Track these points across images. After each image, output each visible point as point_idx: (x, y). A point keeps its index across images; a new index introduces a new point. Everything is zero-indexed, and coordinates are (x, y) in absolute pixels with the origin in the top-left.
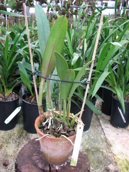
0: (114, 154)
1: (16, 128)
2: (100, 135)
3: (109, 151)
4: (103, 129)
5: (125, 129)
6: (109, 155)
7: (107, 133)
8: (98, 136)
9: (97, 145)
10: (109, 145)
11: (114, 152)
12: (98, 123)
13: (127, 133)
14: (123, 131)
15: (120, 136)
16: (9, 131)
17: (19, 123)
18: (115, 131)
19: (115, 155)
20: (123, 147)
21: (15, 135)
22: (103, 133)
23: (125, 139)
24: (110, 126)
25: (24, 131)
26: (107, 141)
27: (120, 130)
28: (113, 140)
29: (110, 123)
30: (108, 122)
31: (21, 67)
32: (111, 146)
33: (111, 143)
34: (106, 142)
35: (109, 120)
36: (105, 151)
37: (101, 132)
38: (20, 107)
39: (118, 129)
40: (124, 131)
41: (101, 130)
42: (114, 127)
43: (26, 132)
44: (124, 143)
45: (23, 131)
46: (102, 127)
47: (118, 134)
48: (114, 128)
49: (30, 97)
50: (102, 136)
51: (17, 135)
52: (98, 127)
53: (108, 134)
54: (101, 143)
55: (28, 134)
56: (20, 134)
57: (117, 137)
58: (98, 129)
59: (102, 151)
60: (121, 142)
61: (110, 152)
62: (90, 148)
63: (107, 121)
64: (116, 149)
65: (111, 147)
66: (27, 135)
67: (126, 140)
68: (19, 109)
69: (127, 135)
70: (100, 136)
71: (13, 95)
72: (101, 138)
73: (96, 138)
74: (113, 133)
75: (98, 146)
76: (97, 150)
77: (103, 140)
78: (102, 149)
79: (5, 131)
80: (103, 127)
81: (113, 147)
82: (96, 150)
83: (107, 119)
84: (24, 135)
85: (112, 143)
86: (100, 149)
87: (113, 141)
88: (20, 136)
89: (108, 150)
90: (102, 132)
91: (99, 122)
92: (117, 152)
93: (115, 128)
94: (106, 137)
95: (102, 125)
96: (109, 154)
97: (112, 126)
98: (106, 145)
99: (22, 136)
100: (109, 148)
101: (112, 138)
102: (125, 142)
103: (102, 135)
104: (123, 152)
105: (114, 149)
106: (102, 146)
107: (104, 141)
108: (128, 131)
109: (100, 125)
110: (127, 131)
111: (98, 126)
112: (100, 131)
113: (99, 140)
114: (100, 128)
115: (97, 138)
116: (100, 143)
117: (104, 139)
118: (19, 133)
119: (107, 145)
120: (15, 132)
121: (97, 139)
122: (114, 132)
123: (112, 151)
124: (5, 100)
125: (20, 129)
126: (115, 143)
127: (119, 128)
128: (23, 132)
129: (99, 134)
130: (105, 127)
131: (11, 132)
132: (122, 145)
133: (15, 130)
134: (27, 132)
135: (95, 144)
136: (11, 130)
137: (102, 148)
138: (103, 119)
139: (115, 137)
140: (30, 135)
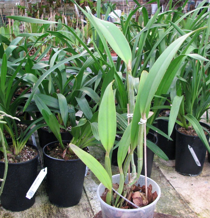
0: (196, 213)
1: (37, 203)
2: (168, 190)
3: (188, 211)
4: (168, 181)
5: (200, 176)
6: (191, 217)
7: (177, 186)
8: (165, 192)
9: (168, 205)
10: (186, 203)
11: (195, 211)
12: (158, 174)
13: (204, 181)
14: (197, 179)
15: (196, 186)
16: (27, 211)
17: (39, 195)
18: (187, 180)
19: (198, 214)
20: (205, 201)
21: (40, 214)
22: (171, 186)
23: (203, 189)
24: (176, 174)
25: (52, 206)
26: (181, 197)
27: (193, 178)
28: (189, 194)
29: (176, 170)
30: (173, 170)
31: (40, 103)
32: (189, 203)
33: (187, 199)
34: (179, 199)
35: (173, 167)
36: (182, 212)
37: (167, 186)
38: (46, 169)
39: (190, 177)
40: (199, 179)
41: (167, 183)
42: (183, 175)
43: (55, 206)
44: (204, 196)
45: (50, 206)
46: (166, 179)
47: (192, 185)
48: (184, 178)
49: (57, 149)
50: (171, 191)
51: (44, 214)
52: (160, 180)
53: (179, 186)
54: (174, 202)
55: (61, 210)
56: (47, 212)
57: (193, 188)
58: (162, 182)
59: (178, 212)
60: (201, 195)
61: (191, 211)
62: (160, 212)
63: (171, 168)
64: (197, 206)
65: (188, 205)
66: (59, 211)
67: (205, 190)
68: (44, 171)
69: (205, 184)
70: (168, 192)
71: (27, 150)
72: (171, 194)
73: (164, 197)
74: (185, 184)
75: (170, 207)
76: (172, 213)
77: (174, 197)
78: (178, 210)
79: (20, 212)
80: (168, 179)
81: (191, 204)
82: (170, 212)
83: (169, 165)
84: (54, 211)
85: (189, 199)
86: (175, 211)
87: (189, 196)
88: (49, 215)
89: (186, 210)
90: (169, 185)
91: (160, 171)
92: (199, 209)
93: (186, 177)
94: (177, 191)
95: (165, 175)
96: (190, 214)
97: (180, 175)
98: (181, 203)
99: (51, 214)
100: (187, 206)
101: (185, 192)
102: (206, 193)
103: (171, 189)
104: (207, 208)
105: (194, 206)
106: (176, 205)
107: (177, 198)
108: (204, 178)
109: (163, 176)
110: (202, 178)
111: (160, 178)
112: (165, 185)
113: (170, 198)
114: (164, 180)
115: (166, 195)
116: (172, 202)
117: (176, 195)
118: (45, 211)
119: (183, 203)
120: (38, 210)
121: (166, 197)
122: (185, 182)
123: (193, 210)
124: (19, 161)
125: (44, 204)
126: (193, 198)
127: (190, 175)
128: (51, 209)
129: (166, 189)
130: (171, 178)
131: (31, 211)
132: (203, 199)
133: (36, 207)
134: (58, 207)
135: (166, 205)
136: (30, 209)
137: (177, 208)
138: (164, 166)
139: (189, 189)
140: (64, 210)
